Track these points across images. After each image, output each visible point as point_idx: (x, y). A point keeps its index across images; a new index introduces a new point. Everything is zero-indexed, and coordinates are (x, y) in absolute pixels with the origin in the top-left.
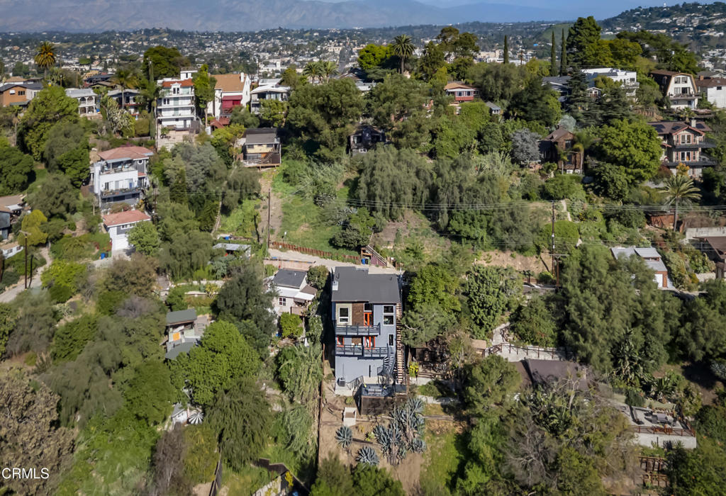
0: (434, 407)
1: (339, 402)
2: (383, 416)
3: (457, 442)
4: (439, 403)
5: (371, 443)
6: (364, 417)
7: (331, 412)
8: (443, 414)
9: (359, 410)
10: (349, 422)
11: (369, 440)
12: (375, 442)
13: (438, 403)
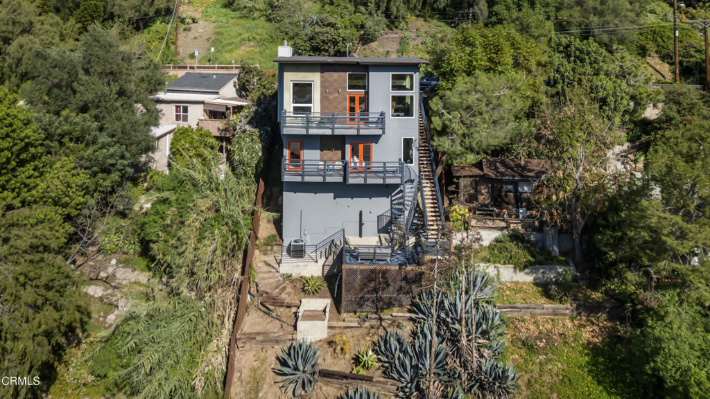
0: (517, 287)
1: (289, 289)
2: (396, 312)
3: (593, 363)
4: (530, 279)
5: (369, 379)
6: (350, 319)
7: (268, 312)
8: (542, 300)
9: (337, 302)
10: (312, 332)
11: (362, 372)
12: (377, 376)
13: (526, 278)
